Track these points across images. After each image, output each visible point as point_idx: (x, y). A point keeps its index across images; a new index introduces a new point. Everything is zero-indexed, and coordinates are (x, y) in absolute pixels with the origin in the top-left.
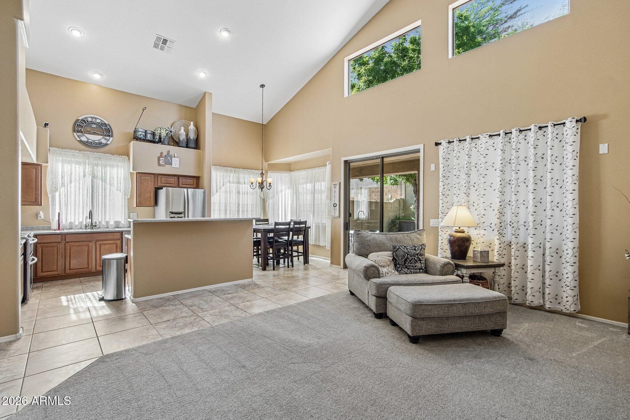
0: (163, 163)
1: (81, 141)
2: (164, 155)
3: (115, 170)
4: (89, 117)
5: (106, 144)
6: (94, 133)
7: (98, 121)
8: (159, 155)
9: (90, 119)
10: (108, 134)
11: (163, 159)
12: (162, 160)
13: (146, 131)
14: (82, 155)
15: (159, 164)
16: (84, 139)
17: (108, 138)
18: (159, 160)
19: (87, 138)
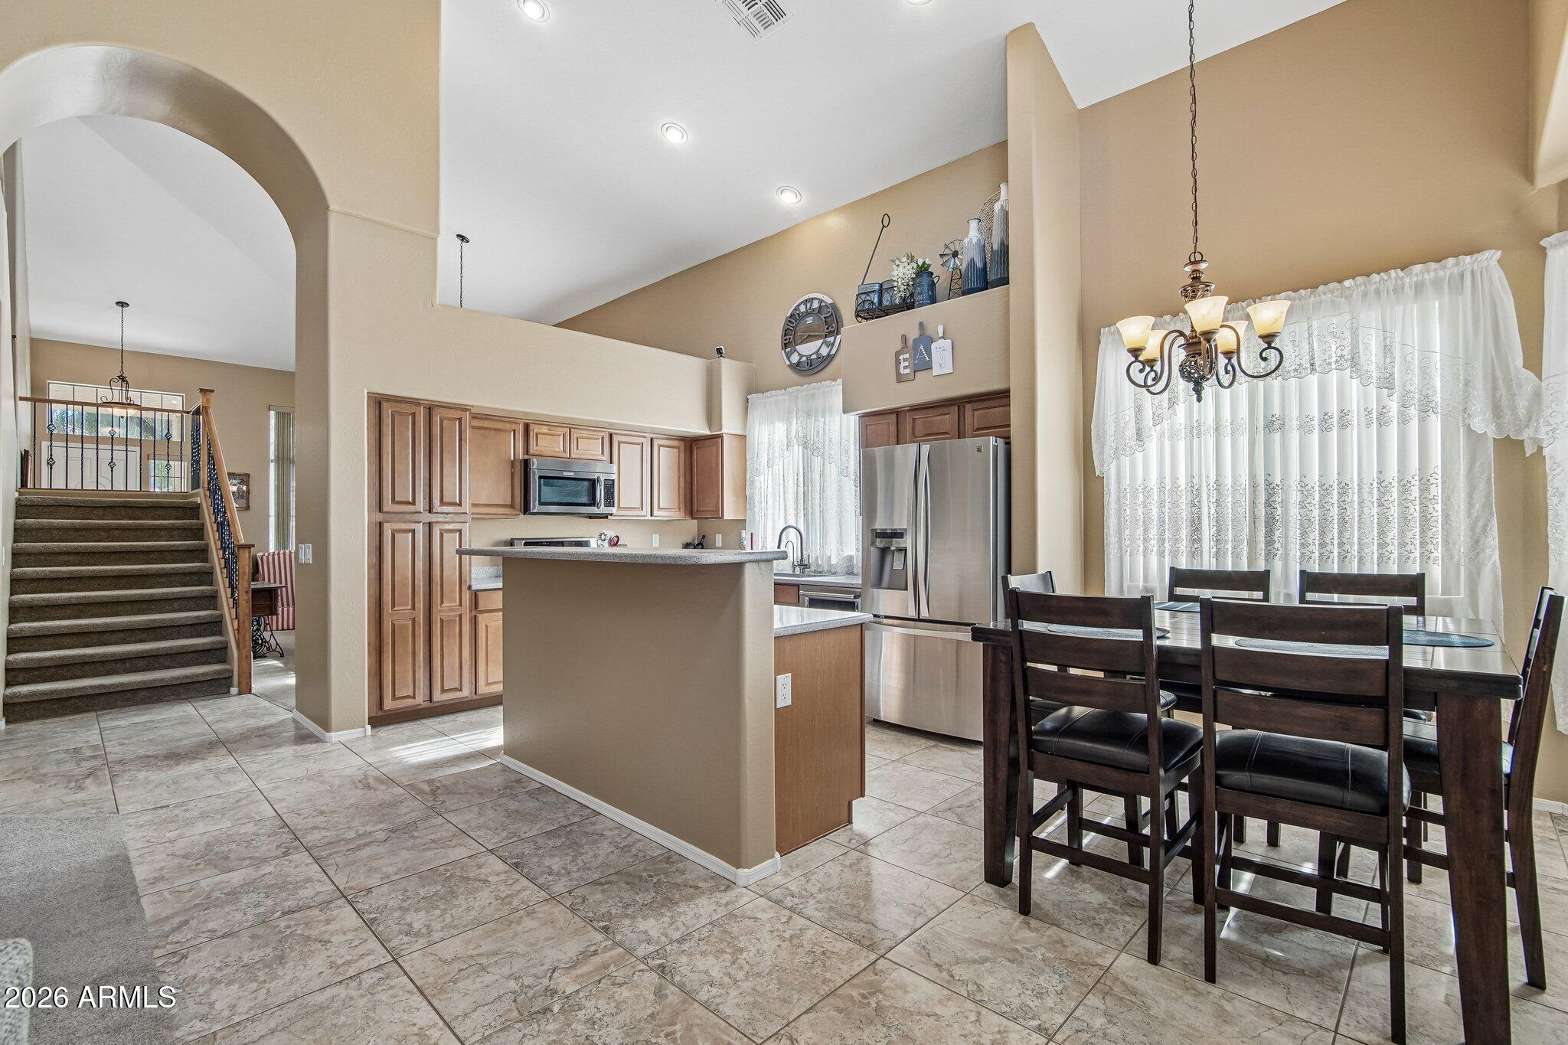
0: (907, 371)
1: (791, 366)
2: (910, 342)
3: (830, 418)
4: (801, 303)
5: (830, 358)
6: (810, 338)
7: (816, 304)
8: (899, 346)
9: (803, 308)
10: (831, 329)
11: (908, 356)
12: (905, 360)
13: (881, 285)
14: (786, 397)
15: (900, 378)
16: (795, 358)
17: (831, 339)
18: (898, 363)
19: (799, 354)
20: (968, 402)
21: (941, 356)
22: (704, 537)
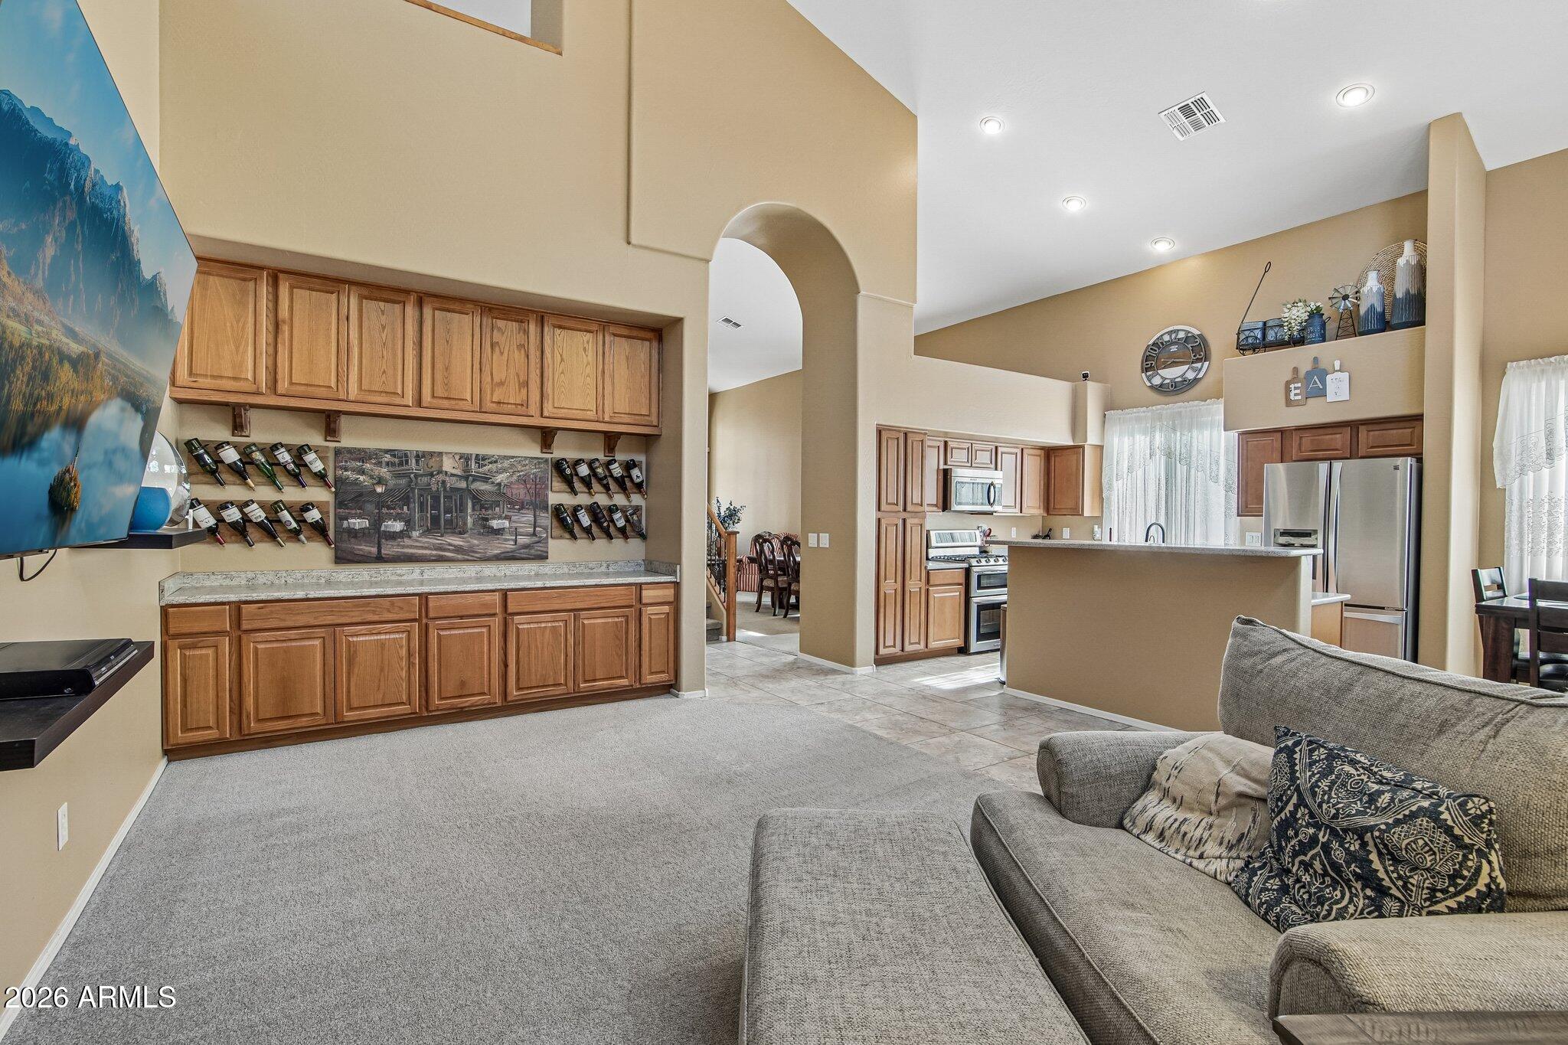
0: (1299, 397)
1: (1152, 387)
2: (1302, 373)
3: (1207, 433)
4: (1165, 334)
5: (1196, 380)
6: (1175, 364)
7: (1181, 335)
8: (1288, 376)
9: (1166, 338)
10: (1198, 356)
11: (1299, 385)
12: (1295, 388)
13: (1265, 323)
14: (1149, 414)
15: (1289, 403)
16: (1157, 381)
17: (1199, 365)
18: (1288, 391)
19: (1162, 377)
20: (1362, 424)
21: (1337, 387)
22: (1050, 530)
